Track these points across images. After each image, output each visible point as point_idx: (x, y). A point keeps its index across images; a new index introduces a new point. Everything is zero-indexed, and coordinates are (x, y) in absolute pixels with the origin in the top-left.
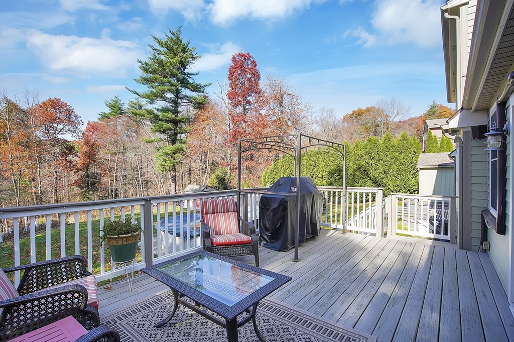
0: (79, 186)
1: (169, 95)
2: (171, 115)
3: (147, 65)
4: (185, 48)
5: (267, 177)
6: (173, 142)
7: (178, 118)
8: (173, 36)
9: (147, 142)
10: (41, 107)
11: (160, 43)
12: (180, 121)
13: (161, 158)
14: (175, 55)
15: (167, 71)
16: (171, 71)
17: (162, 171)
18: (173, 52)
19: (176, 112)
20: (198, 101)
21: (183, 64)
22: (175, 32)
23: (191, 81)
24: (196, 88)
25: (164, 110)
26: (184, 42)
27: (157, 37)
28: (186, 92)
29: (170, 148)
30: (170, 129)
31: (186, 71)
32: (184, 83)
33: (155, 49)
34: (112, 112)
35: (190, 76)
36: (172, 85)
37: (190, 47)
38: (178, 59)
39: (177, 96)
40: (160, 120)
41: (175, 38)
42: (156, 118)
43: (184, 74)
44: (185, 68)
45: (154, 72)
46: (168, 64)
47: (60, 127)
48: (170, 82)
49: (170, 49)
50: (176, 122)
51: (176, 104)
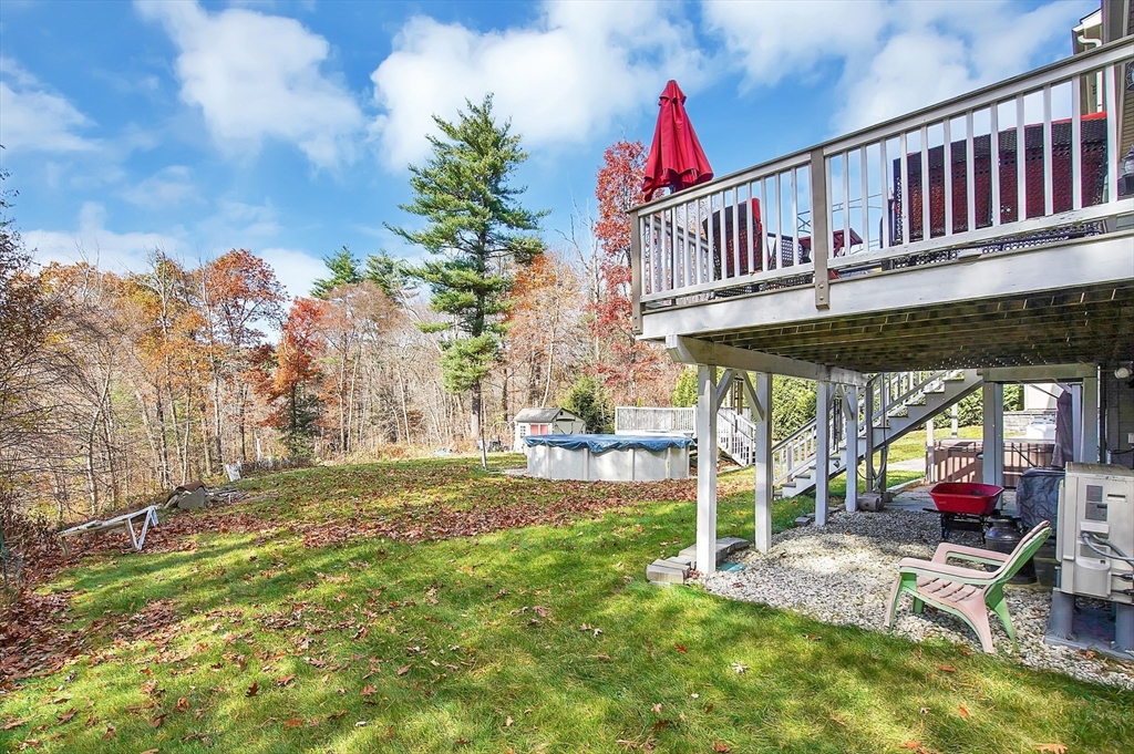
0: (278, 426)
1: (470, 236)
2: (472, 275)
3: (426, 175)
4: (498, 139)
5: (686, 391)
6: (477, 332)
7: (487, 282)
8: (475, 115)
9: (425, 331)
10: (217, 267)
11: (449, 130)
12: (490, 288)
13: (453, 363)
14: (482, 153)
15: (466, 185)
16: (473, 187)
17: (455, 388)
18: (479, 146)
19: (481, 269)
20: (526, 246)
21: (496, 171)
22: (480, 107)
23: (511, 206)
24: (522, 221)
25: (460, 265)
26: (498, 125)
27: (443, 120)
28: (500, 229)
29: (469, 342)
30: (470, 305)
31: (501, 186)
32: (498, 212)
33: (439, 144)
34: (338, 278)
35: (509, 196)
36: (475, 214)
37: (510, 135)
38: (488, 159)
39: (482, 236)
40: (452, 285)
41: (479, 121)
42: (446, 280)
43: (497, 191)
44: (499, 180)
45: (441, 188)
46: (468, 172)
47: (250, 305)
48: (470, 208)
49: (472, 142)
50: (482, 290)
51: (481, 252)
